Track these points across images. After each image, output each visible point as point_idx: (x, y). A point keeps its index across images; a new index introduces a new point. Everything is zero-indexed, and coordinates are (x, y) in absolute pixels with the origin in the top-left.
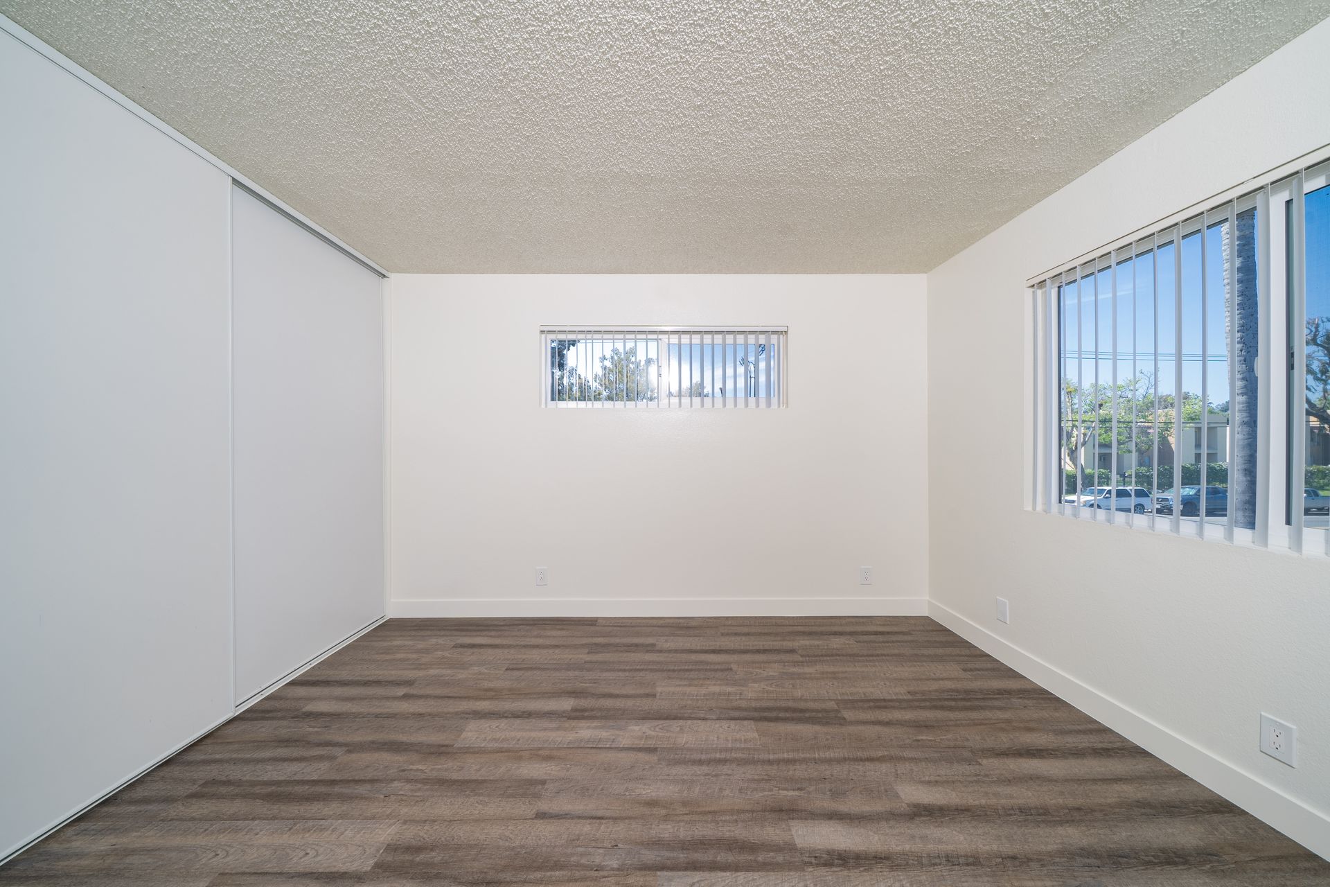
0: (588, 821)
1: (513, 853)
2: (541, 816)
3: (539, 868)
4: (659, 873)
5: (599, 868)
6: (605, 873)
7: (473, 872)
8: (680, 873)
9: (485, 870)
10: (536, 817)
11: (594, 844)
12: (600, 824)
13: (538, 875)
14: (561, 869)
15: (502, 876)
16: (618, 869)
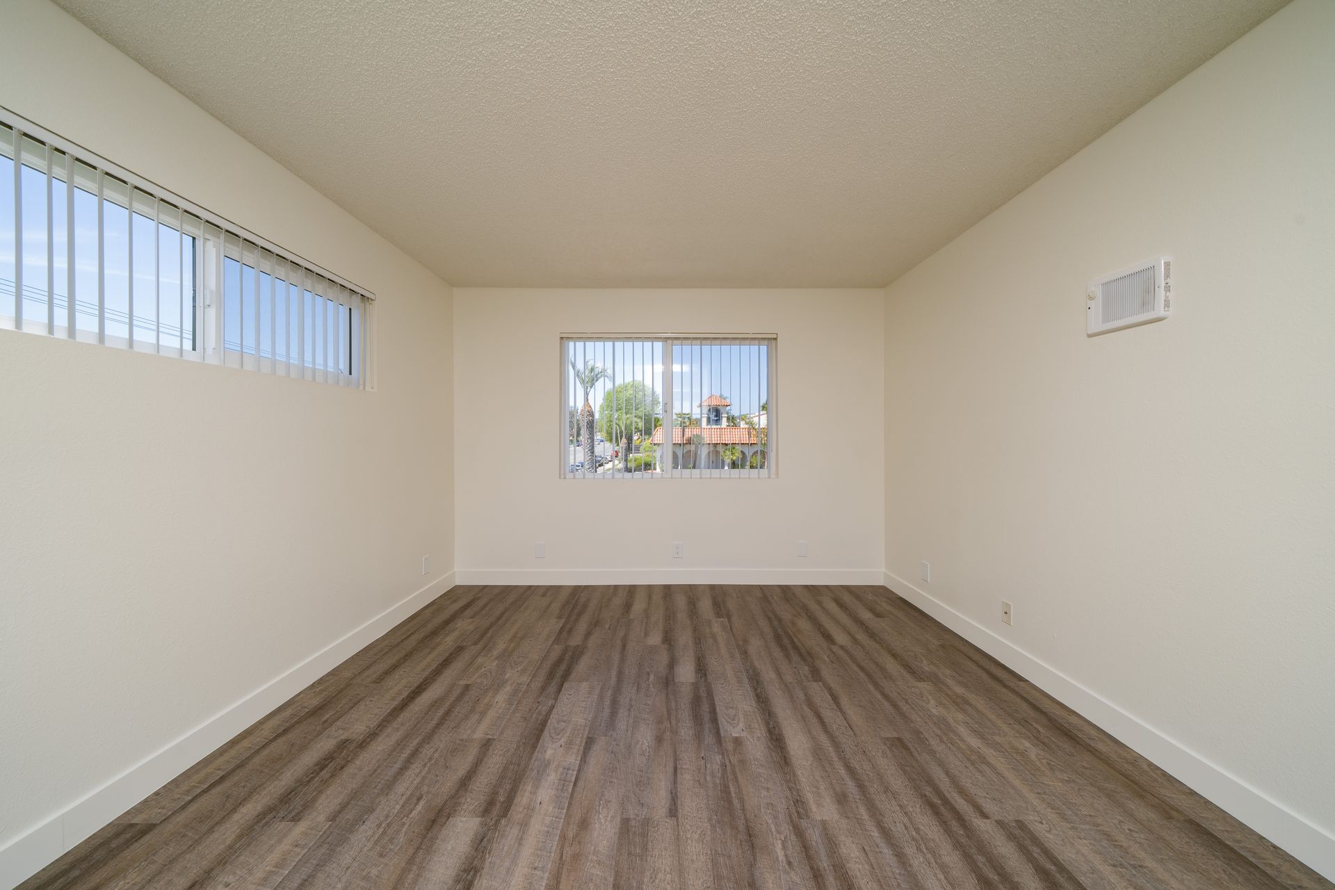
0: (679, 776)
1: (718, 825)
2: (673, 812)
3: (730, 802)
4: (722, 735)
5: (724, 766)
6: (727, 762)
7: (743, 852)
8: (720, 726)
9: (739, 842)
10: (675, 817)
11: (702, 771)
12: (682, 768)
13: (735, 802)
14: (728, 787)
15: (742, 827)
16: (723, 755)
